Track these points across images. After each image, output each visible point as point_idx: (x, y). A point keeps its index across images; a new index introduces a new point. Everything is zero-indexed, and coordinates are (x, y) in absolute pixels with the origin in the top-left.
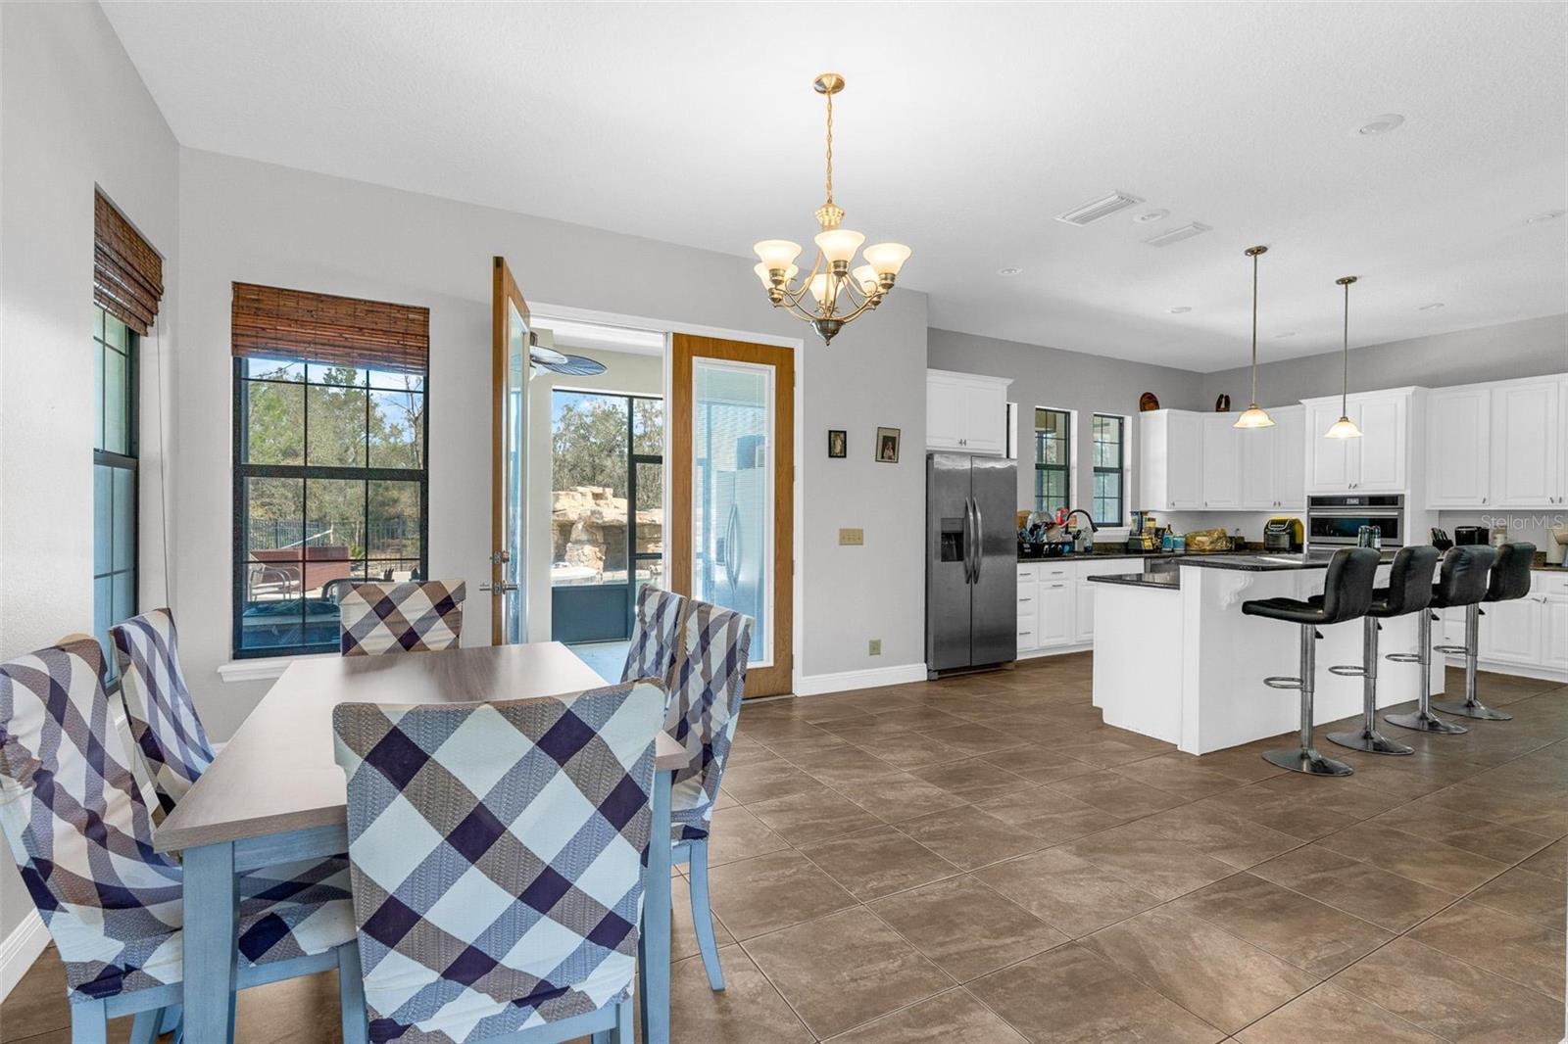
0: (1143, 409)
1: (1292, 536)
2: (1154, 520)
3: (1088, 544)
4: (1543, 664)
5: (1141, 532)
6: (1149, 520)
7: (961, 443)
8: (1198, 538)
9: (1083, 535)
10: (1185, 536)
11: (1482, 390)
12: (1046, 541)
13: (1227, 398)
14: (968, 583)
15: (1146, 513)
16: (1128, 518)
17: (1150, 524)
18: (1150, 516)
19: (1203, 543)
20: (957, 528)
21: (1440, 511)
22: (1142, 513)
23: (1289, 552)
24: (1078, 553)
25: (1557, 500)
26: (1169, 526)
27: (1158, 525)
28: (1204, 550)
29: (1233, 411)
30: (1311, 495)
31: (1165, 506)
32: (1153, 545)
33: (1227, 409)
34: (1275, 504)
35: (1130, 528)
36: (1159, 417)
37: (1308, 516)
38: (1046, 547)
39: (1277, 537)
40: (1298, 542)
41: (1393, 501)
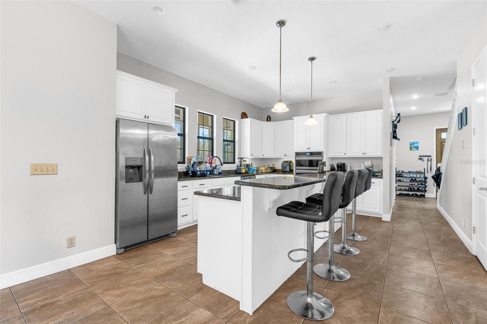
0: (242, 118)
1: (290, 166)
2: (246, 161)
3: (220, 171)
4: (363, 210)
5: (241, 166)
6: (244, 161)
7: (145, 117)
8: (261, 168)
9: (218, 167)
10: (257, 168)
11: (344, 116)
12: (198, 170)
13: (270, 117)
14: (145, 193)
15: (243, 158)
16: (237, 161)
17: (245, 163)
18: (244, 159)
19: (262, 169)
20: (138, 163)
21: (332, 158)
22: (242, 158)
23: (289, 173)
24: (216, 175)
25: (364, 153)
26: (251, 163)
27: (247, 163)
28: (263, 172)
29: (272, 121)
30: (296, 151)
31: (249, 156)
32: (245, 171)
33: (270, 121)
34: (285, 155)
35: (237, 164)
36: (247, 121)
37: (295, 159)
38: (199, 172)
39: (285, 167)
40: (292, 169)
41: (320, 154)
